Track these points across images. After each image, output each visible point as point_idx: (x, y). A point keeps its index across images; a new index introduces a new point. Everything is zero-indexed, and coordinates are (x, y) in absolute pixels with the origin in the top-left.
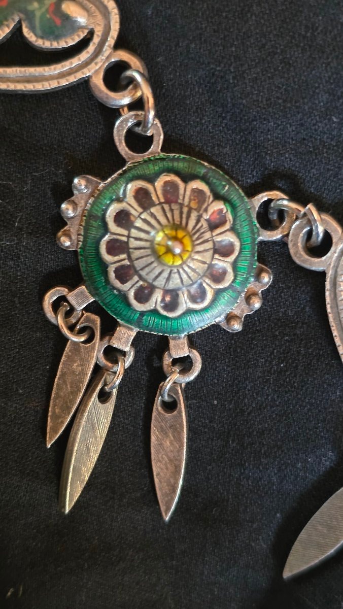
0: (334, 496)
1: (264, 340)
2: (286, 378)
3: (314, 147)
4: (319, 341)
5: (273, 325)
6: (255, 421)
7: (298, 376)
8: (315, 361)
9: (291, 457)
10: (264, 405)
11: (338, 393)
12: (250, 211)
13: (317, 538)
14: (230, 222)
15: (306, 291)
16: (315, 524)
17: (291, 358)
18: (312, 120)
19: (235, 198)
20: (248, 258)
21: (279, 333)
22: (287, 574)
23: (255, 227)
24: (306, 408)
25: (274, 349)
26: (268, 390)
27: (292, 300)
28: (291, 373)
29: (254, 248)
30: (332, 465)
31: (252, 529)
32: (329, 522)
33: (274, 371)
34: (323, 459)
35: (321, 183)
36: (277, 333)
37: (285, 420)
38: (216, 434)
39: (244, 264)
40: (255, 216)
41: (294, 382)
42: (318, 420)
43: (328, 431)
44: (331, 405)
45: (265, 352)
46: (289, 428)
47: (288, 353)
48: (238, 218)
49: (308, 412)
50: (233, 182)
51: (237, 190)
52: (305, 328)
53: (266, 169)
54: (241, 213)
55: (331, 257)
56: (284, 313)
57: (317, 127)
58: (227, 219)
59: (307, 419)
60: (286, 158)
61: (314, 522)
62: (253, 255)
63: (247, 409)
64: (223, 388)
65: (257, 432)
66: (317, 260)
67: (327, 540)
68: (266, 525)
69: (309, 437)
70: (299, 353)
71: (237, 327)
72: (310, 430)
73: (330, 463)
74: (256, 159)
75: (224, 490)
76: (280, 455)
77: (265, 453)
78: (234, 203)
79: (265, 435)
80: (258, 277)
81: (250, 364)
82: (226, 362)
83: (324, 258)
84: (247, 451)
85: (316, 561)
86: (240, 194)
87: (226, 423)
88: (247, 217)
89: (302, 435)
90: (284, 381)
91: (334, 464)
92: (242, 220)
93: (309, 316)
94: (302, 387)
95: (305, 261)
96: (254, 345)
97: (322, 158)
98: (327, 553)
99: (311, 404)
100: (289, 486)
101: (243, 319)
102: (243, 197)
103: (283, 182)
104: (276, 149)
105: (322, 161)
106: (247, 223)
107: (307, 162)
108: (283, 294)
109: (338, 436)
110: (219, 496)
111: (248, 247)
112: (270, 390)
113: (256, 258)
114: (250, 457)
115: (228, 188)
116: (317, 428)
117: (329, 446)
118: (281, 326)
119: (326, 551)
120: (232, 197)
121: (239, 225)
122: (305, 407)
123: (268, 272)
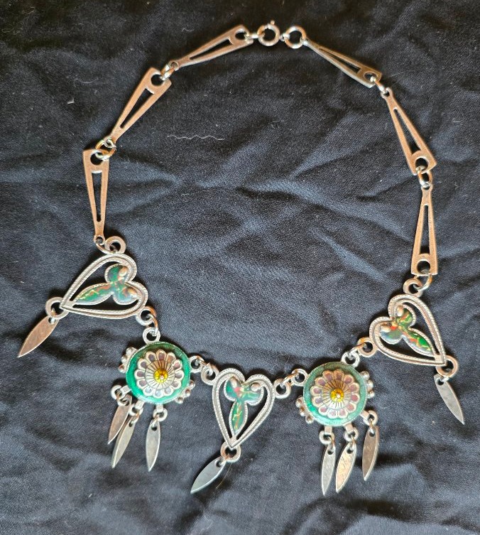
12: (189, 362)
14: (181, 367)
20: (187, 379)
23: (190, 368)
29: (189, 375)
39: (185, 381)
40: (190, 364)
48: (184, 365)
50: (184, 353)
54: (185, 363)
55: (215, 381)
66: (210, 381)
71: (181, 402)
78: (183, 360)
80: (190, 384)
83: (212, 381)
86: (185, 357)
88: (187, 364)
95: (206, 381)
101: (183, 399)
102: (187, 358)
106: (187, 367)
111: (187, 375)
113: (190, 378)
120: (183, 358)
121: (184, 368)
123: (193, 383)
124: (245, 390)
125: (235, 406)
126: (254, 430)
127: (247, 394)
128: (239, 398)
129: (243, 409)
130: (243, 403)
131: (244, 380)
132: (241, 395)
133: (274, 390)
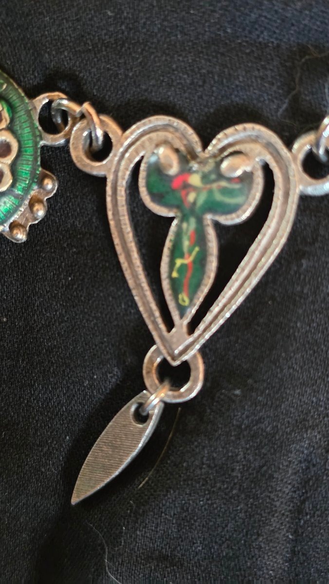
0: (118, 414)
1: (52, 253)
2: (74, 292)
3: (93, 45)
4: (106, 253)
5: (61, 237)
6: (44, 339)
7: (85, 290)
8: (100, 273)
9: (79, 375)
10: (53, 320)
11: (123, 306)
12: (31, 112)
13: (103, 460)
14: (6, 121)
15: (92, 200)
16: (101, 446)
17: (78, 271)
18: (87, 14)
19: (14, 98)
20: (30, 163)
21: (67, 245)
22: (74, 500)
23: (37, 131)
24: (92, 323)
25: (62, 262)
26: (56, 305)
27: (80, 210)
28: (78, 287)
29: (36, 152)
30: (118, 382)
31: (42, 454)
32: (114, 442)
33: (62, 284)
34: (109, 375)
35: (103, 84)
36: (65, 245)
37: (73, 336)
38: (7, 353)
39: (25, 169)
40: (37, 117)
41: (81, 296)
42: (104, 335)
43: (113, 345)
44: (116, 319)
45: (53, 265)
46: (76, 344)
47: (76, 265)
48: (18, 119)
49: (94, 327)
50: (11, 81)
51: (17, 90)
52: (92, 239)
53: (47, 68)
54: (21, 113)
55: (111, 161)
56: (73, 225)
57: (93, 22)
58: (3, 117)
59: (93, 334)
60: (65, 57)
61: (100, 443)
62: (35, 160)
63: (37, 326)
64: (13, 304)
65: (46, 351)
66: (98, 164)
67: (112, 461)
68: (57, 450)
69: (95, 352)
70: (86, 265)
71: (21, 236)
72: (96, 346)
73: (117, 380)
74: (36, 59)
75: (14, 414)
76: (68, 374)
77: (54, 372)
78: (13, 103)
79: (54, 353)
80: (40, 183)
81: (38, 278)
82: (14, 276)
83: (104, 162)
84: (36, 371)
85: (102, 484)
86: (19, 94)
87: (16, 342)
88: (27, 118)
89: (89, 351)
90: (72, 296)
91: (120, 381)
92: (23, 121)
93: (96, 227)
94: (89, 300)
95: (86, 165)
96: (42, 258)
97: (101, 57)
98: (111, 475)
99: (97, 318)
100: (78, 406)
101: (28, 228)
102: (23, 97)
103: (66, 83)
104: (54, 46)
105: (101, 60)
106: (28, 125)
107: (87, 61)
108: (70, 204)
109: (123, 351)
110: (10, 418)
111: (29, 151)
112: (59, 305)
113: (39, 163)
114: (39, 377)
115: (7, 87)
116: (102, 343)
117: (115, 362)
118: (70, 237)
119: (110, 473)
120: (11, 96)
121: (18, 126)
122: (91, 321)
123: (52, 178)
124: (205, 178)
125: (179, 235)
126: (240, 300)
127: (210, 192)
128: (187, 207)
129: (200, 239)
130: (200, 221)
131: (199, 149)
132: (191, 197)
133: (296, 169)
